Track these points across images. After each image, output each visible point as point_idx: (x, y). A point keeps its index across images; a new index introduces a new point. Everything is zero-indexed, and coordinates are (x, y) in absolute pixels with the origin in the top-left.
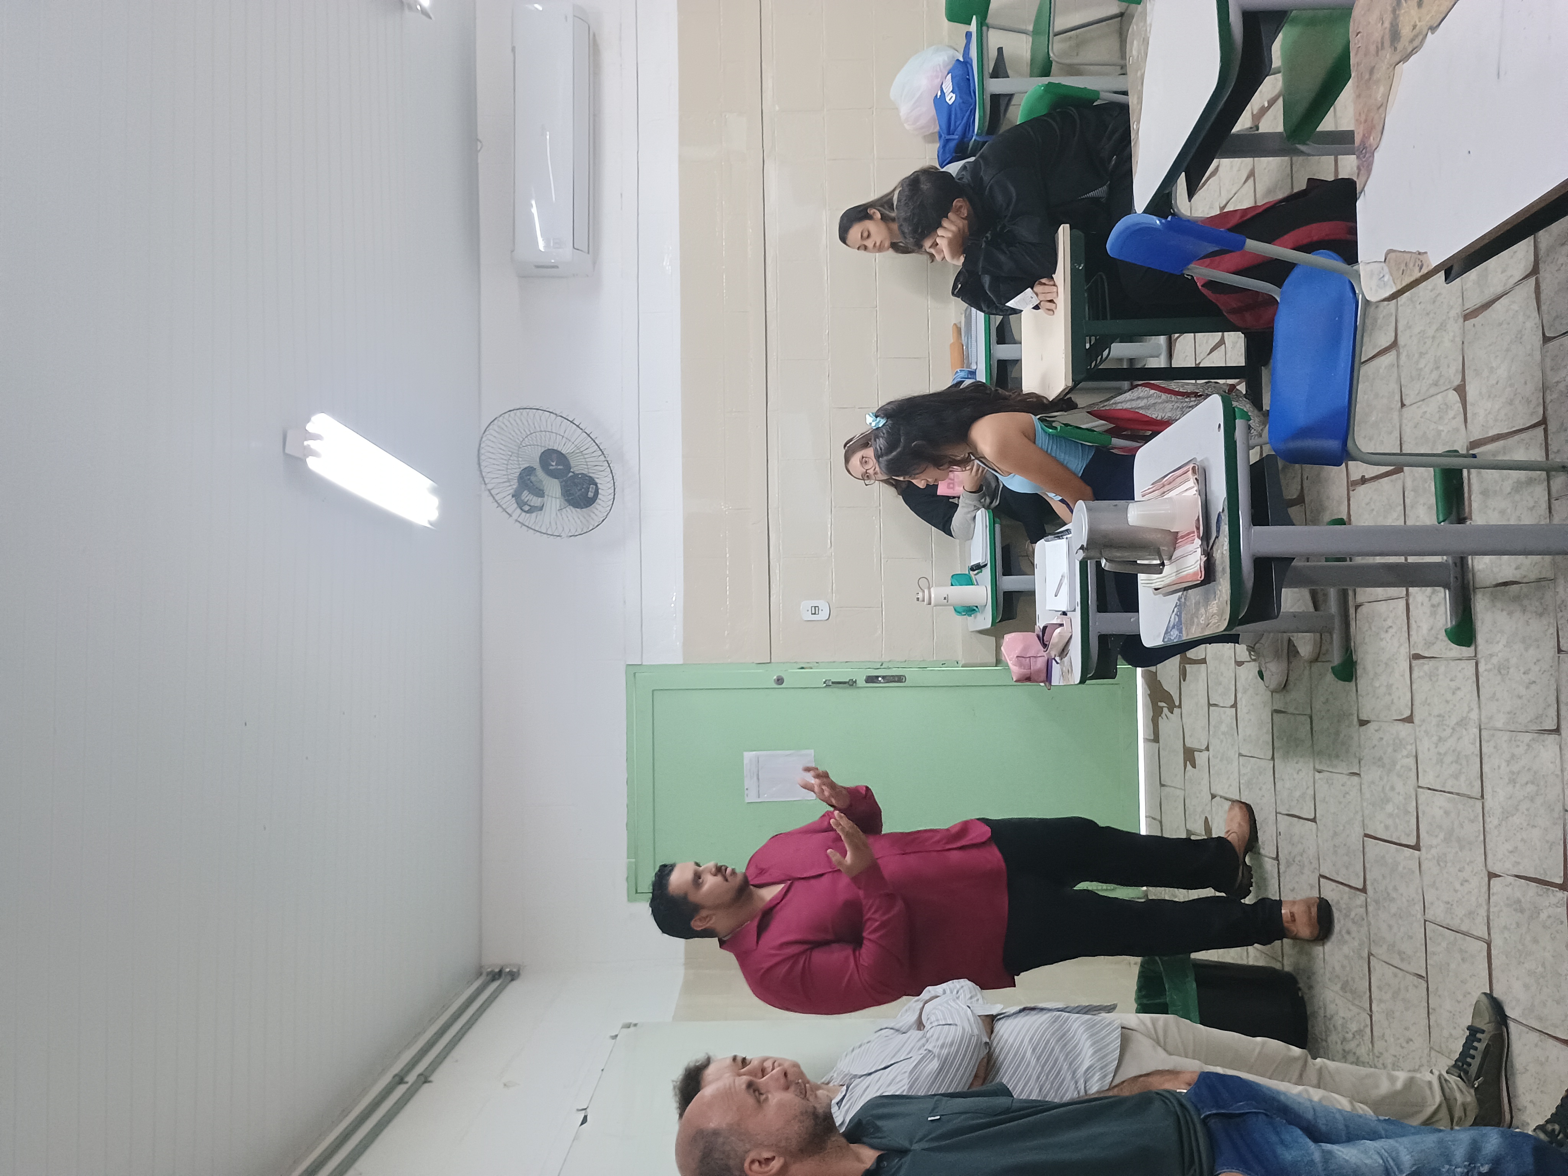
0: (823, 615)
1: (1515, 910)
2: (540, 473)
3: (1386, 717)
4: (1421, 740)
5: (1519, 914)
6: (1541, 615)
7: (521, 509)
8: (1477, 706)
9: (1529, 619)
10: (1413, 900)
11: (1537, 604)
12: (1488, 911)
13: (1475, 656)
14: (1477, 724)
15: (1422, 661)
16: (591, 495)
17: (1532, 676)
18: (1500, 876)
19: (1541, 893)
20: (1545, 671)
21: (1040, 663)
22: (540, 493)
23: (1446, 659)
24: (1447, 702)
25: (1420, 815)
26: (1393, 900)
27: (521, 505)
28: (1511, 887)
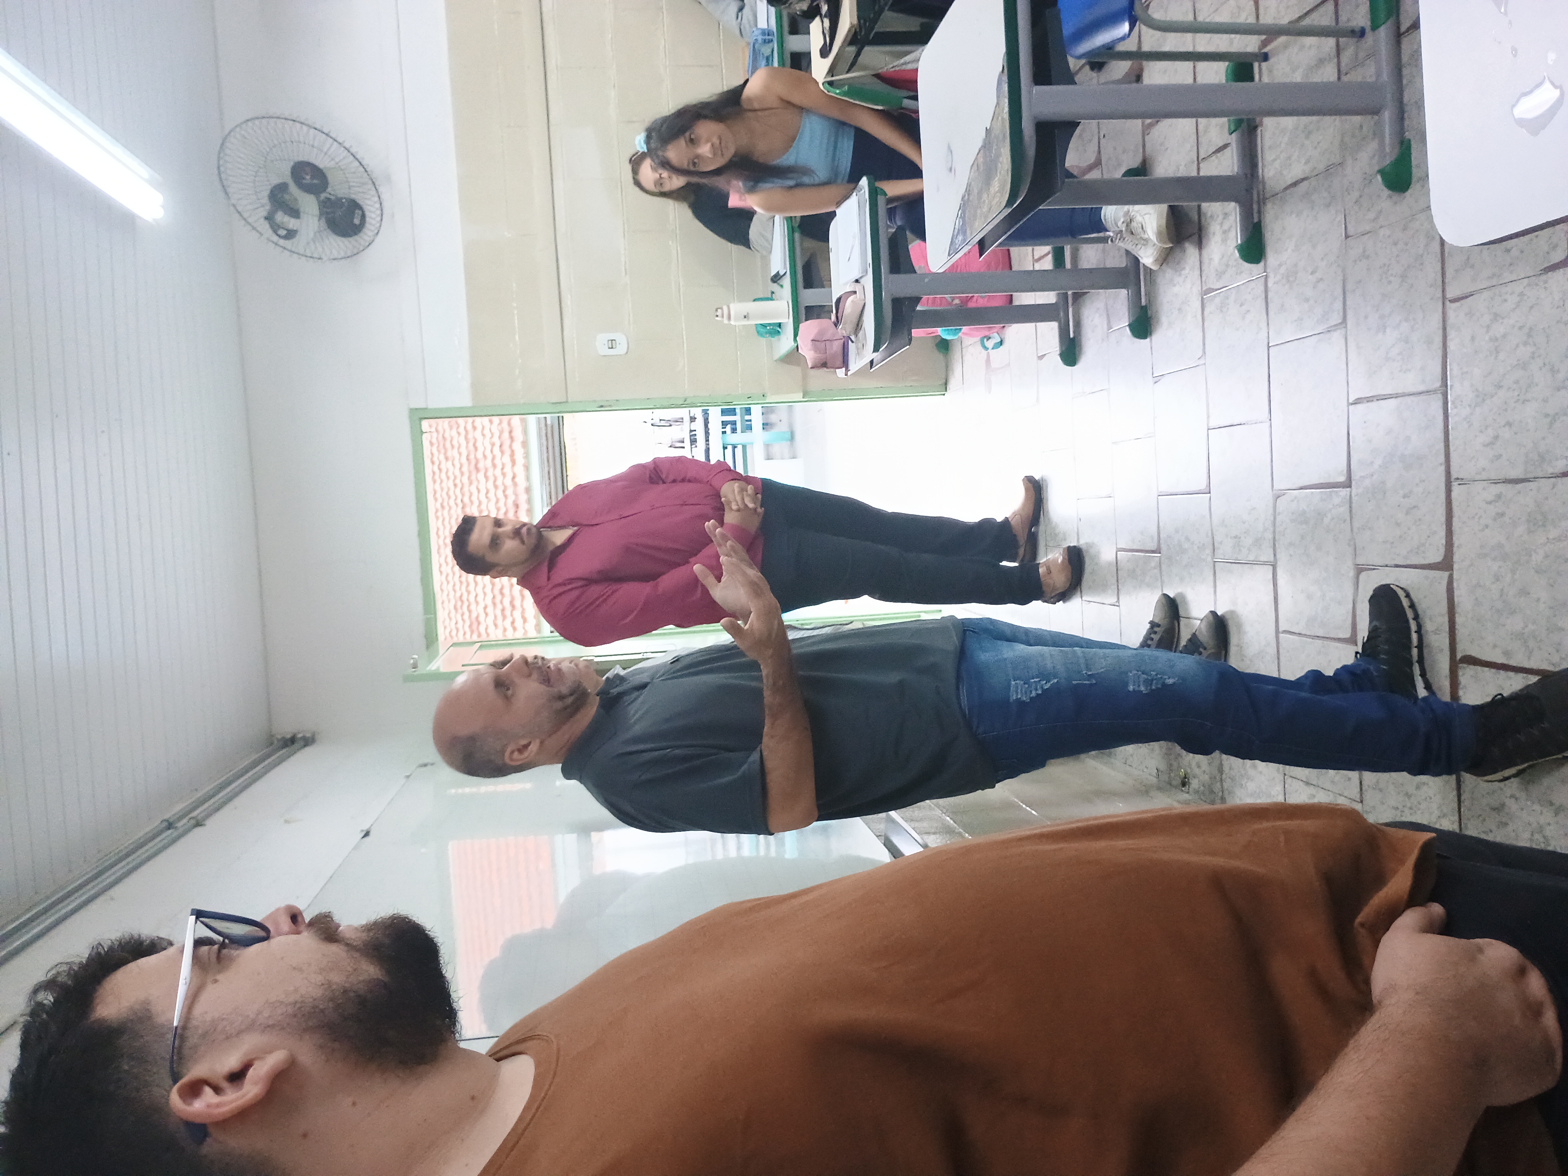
0: (621, 349)
1: (1300, 523)
2: (293, 188)
5: (1304, 526)
6: (1328, 205)
7: (277, 235)
8: (1265, 323)
9: (1317, 213)
10: (1203, 545)
11: (1325, 194)
12: (1274, 532)
13: (1265, 272)
14: (1266, 344)
15: (1213, 295)
16: (357, 221)
17: (1318, 275)
18: (1286, 493)
19: (1324, 497)
20: (1332, 264)
21: (837, 346)
22: (295, 213)
23: (1237, 285)
25: (1211, 456)
26: (1185, 551)
27: (275, 228)
28: (1294, 501)
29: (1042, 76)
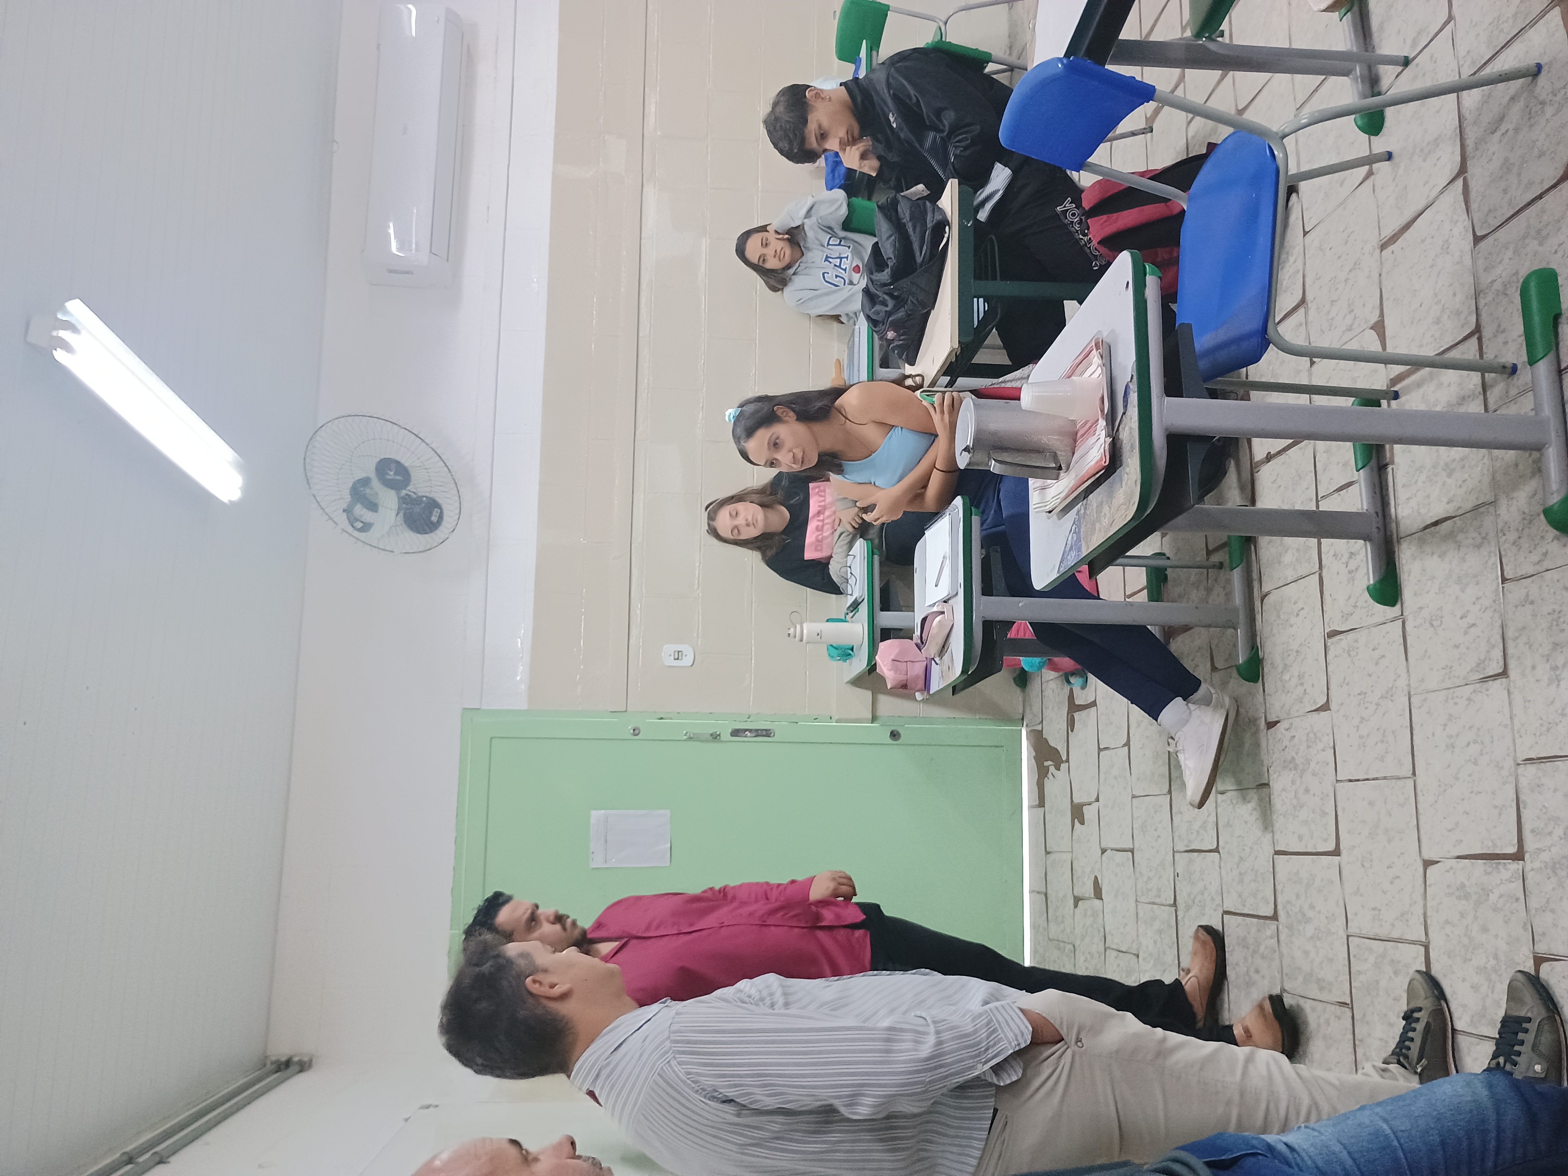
0: (687, 661)
1: (1459, 898)
2: (376, 484)
3: (1297, 711)
4: (1339, 727)
7: (353, 526)
10: (1333, 915)
12: (1425, 906)
13: (1402, 615)
14: (1406, 692)
15: (1338, 637)
16: (434, 519)
18: (1438, 862)
20: (1486, 608)
21: (918, 669)
23: (1368, 627)
24: (1370, 675)
25: (1339, 813)
26: (1308, 921)
27: (352, 520)
28: (1452, 872)
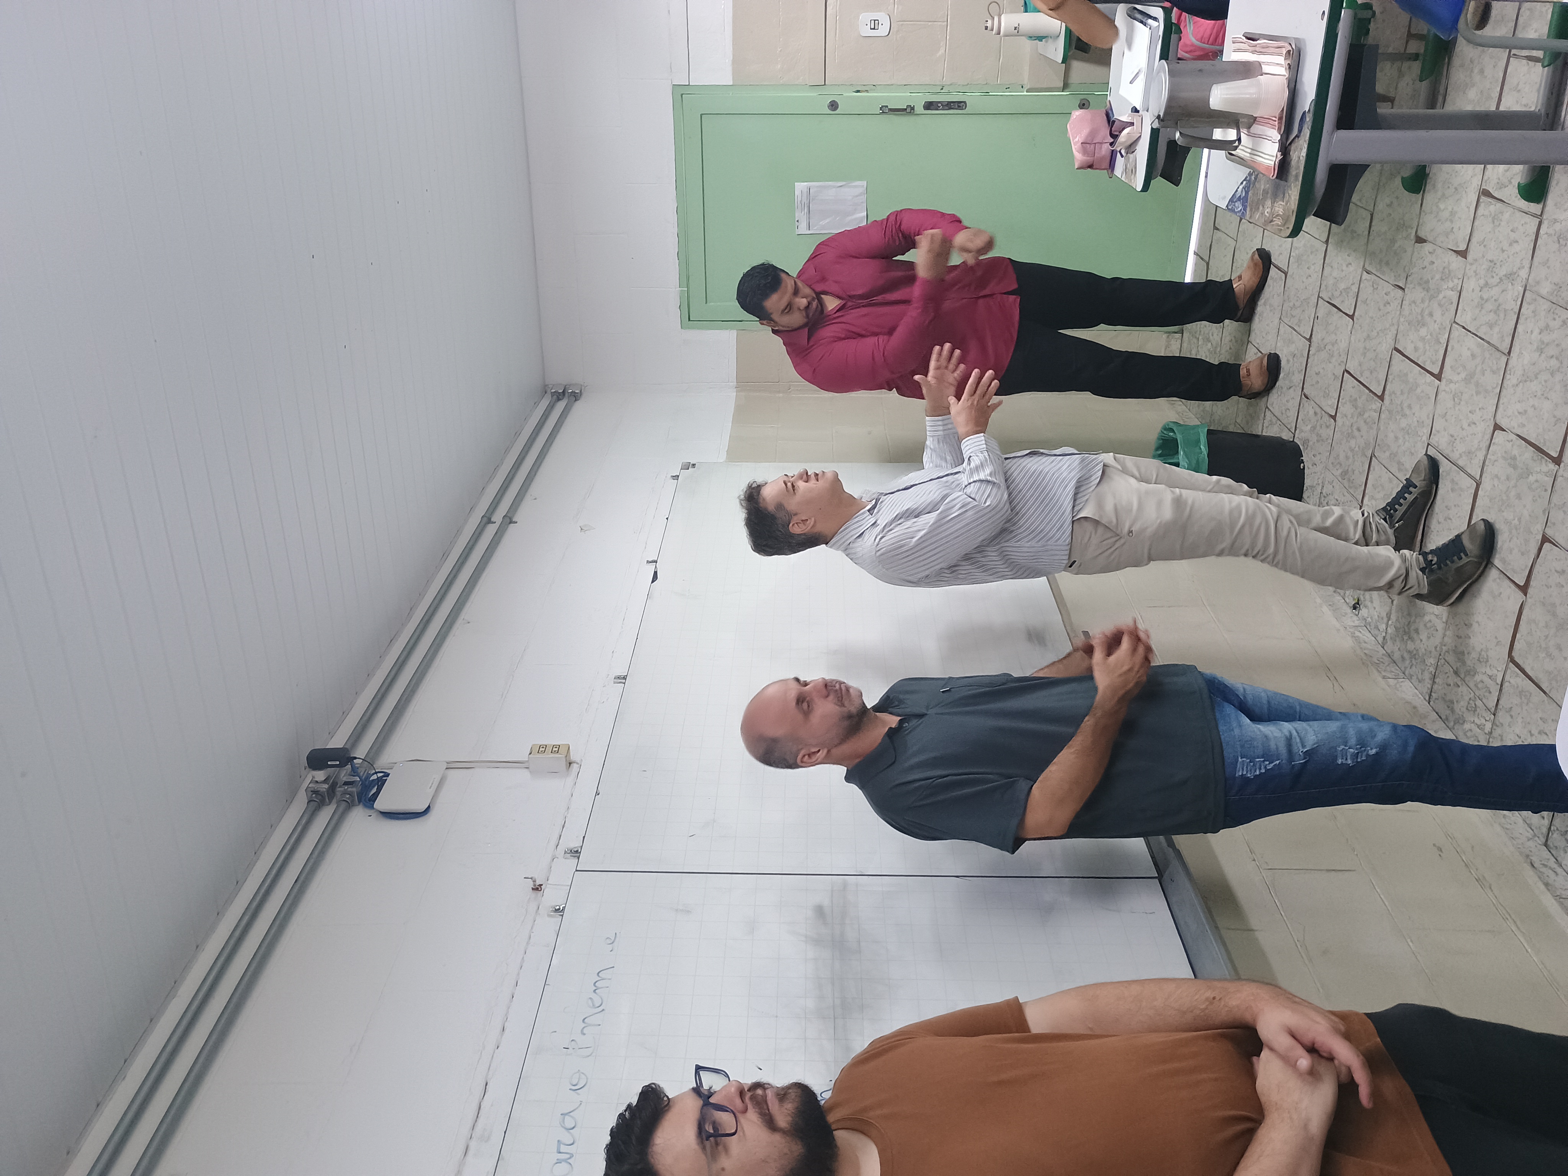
0: (883, 30)
1: (1510, 465)
3: (1442, 242)
4: (1468, 279)
5: (1512, 469)
8: (1529, 266)
10: (1423, 422)
12: (1486, 456)
13: (1541, 215)
14: (1524, 283)
15: (1490, 200)
18: (1505, 431)
19: (1536, 458)
21: (1105, 153)
23: (1514, 208)
24: (1503, 251)
25: (1449, 348)
26: (1404, 416)
28: (1511, 443)
29: (1345, 121)
